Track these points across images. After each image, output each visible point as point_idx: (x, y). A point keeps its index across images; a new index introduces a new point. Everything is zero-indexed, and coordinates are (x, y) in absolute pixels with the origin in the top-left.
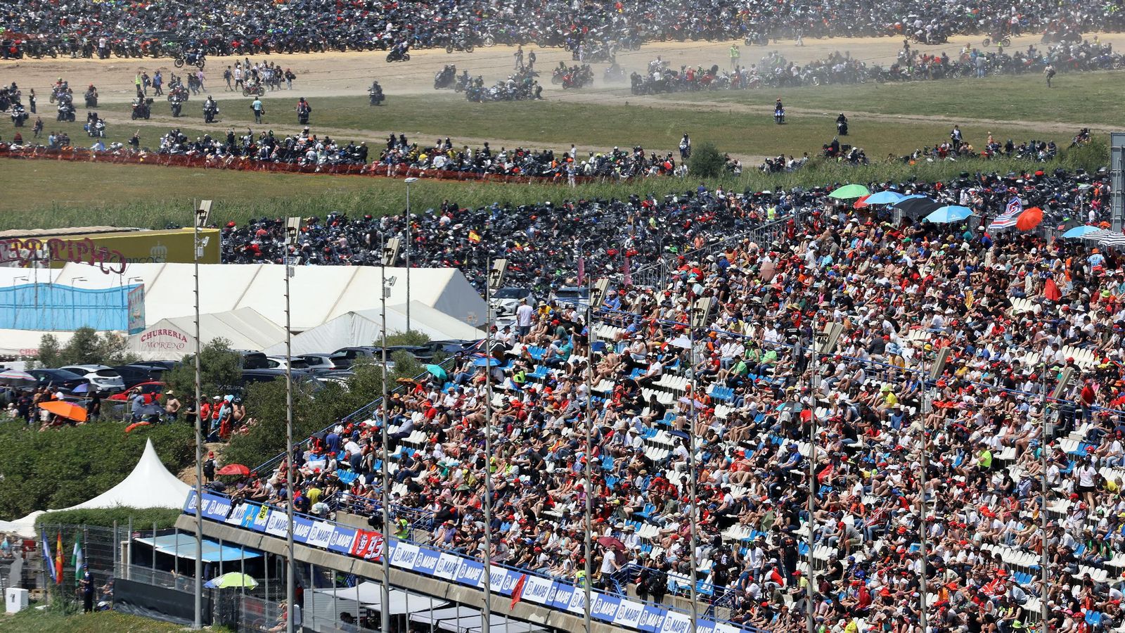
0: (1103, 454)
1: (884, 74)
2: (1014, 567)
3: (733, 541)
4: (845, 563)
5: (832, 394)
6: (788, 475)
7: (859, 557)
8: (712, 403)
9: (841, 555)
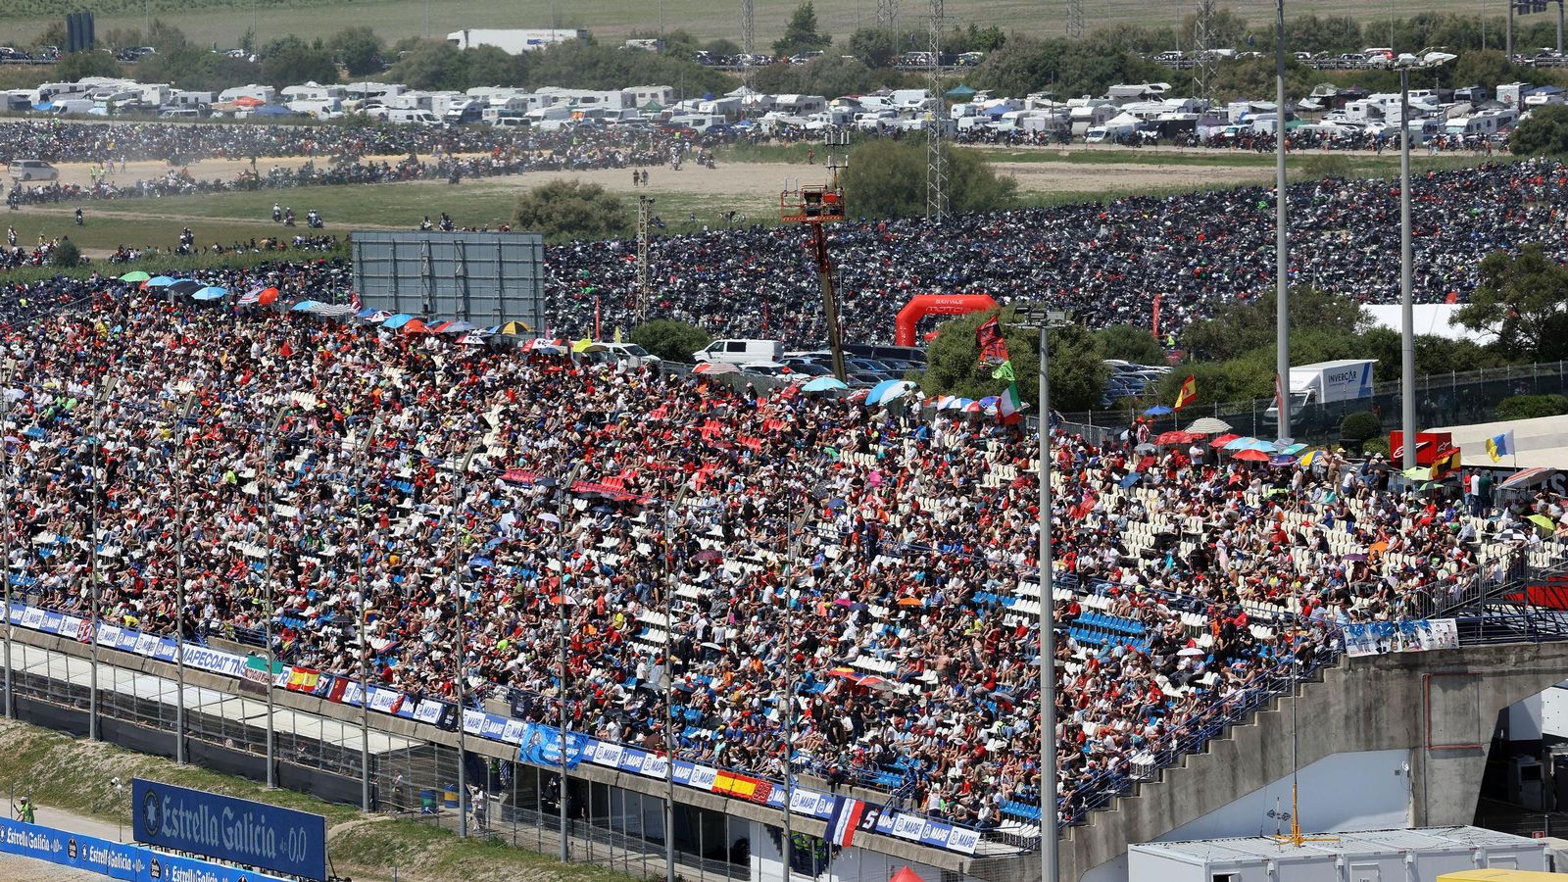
0: (319, 472)
1: (210, 187)
2: (253, 558)
3: (42, 545)
4: (126, 559)
5: (118, 430)
6: (84, 493)
7: (137, 554)
8: (27, 438)
9: (124, 553)
